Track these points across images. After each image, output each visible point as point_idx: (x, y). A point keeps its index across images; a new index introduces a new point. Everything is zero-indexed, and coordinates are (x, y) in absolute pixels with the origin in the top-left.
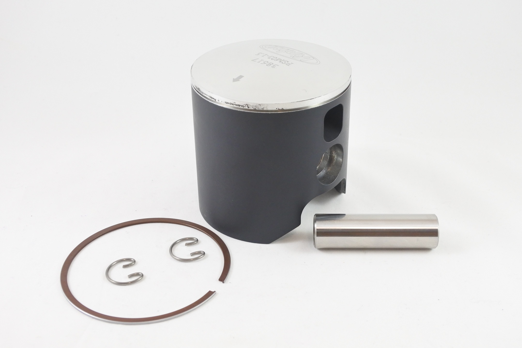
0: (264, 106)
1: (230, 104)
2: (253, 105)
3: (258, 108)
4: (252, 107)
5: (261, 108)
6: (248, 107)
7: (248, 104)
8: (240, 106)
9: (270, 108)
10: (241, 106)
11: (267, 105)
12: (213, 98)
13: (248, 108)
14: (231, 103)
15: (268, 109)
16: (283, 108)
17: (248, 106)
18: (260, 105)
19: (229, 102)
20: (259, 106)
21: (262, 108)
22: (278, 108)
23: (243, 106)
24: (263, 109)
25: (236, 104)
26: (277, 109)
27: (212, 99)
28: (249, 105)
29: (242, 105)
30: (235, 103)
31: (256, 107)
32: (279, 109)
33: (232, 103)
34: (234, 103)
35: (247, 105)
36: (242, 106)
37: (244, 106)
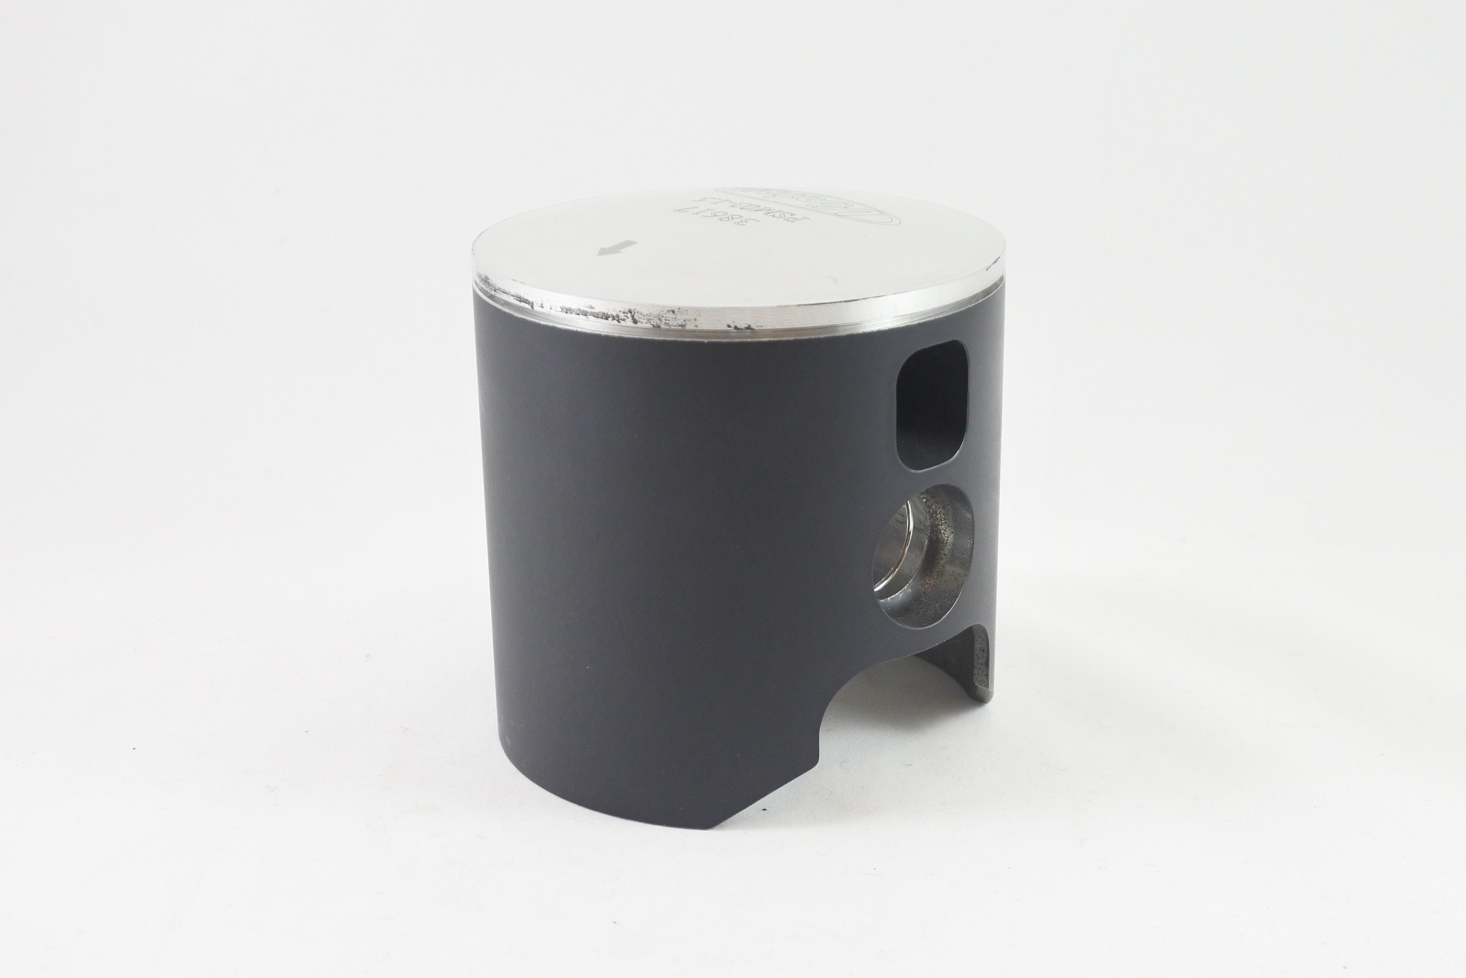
0: (685, 317)
1: (578, 312)
2: (651, 313)
3: (668, 325)
4: (646, 321)
5: (675, 323)
6: (635, 322)
7: (632, 308)
8: (607, 319)
9: (705, 324)
10: (610, 319)
11: (698, 311)
12: (526, 301)
13: (632, 324)
14: (579, 310)
15: (700, 328)
16: (750, 326)
17: (633, 317)
18: (673, 312)
19: (574, 306)
20: (671, 315)
21: (679, 322)
22: (733, 326)
23: (618, 316)
24: (683, 326)
25: (597, 310)
26: (729, 326)
27: (523, 304)
28: (636, 314)
29: (615, 314)
30: (591, 307)
31: (660, 320)
32: (736, 328)
33: (582, 308)
34: (589, 310)
35: (630, 312)
36: (614, 319)
37: (622, 316)
